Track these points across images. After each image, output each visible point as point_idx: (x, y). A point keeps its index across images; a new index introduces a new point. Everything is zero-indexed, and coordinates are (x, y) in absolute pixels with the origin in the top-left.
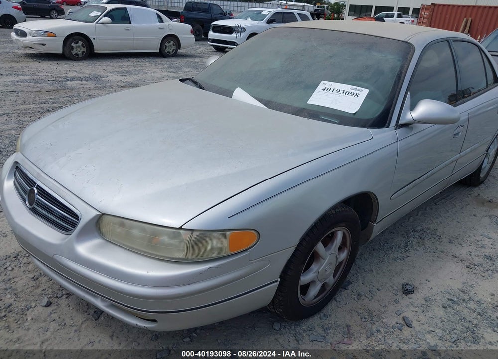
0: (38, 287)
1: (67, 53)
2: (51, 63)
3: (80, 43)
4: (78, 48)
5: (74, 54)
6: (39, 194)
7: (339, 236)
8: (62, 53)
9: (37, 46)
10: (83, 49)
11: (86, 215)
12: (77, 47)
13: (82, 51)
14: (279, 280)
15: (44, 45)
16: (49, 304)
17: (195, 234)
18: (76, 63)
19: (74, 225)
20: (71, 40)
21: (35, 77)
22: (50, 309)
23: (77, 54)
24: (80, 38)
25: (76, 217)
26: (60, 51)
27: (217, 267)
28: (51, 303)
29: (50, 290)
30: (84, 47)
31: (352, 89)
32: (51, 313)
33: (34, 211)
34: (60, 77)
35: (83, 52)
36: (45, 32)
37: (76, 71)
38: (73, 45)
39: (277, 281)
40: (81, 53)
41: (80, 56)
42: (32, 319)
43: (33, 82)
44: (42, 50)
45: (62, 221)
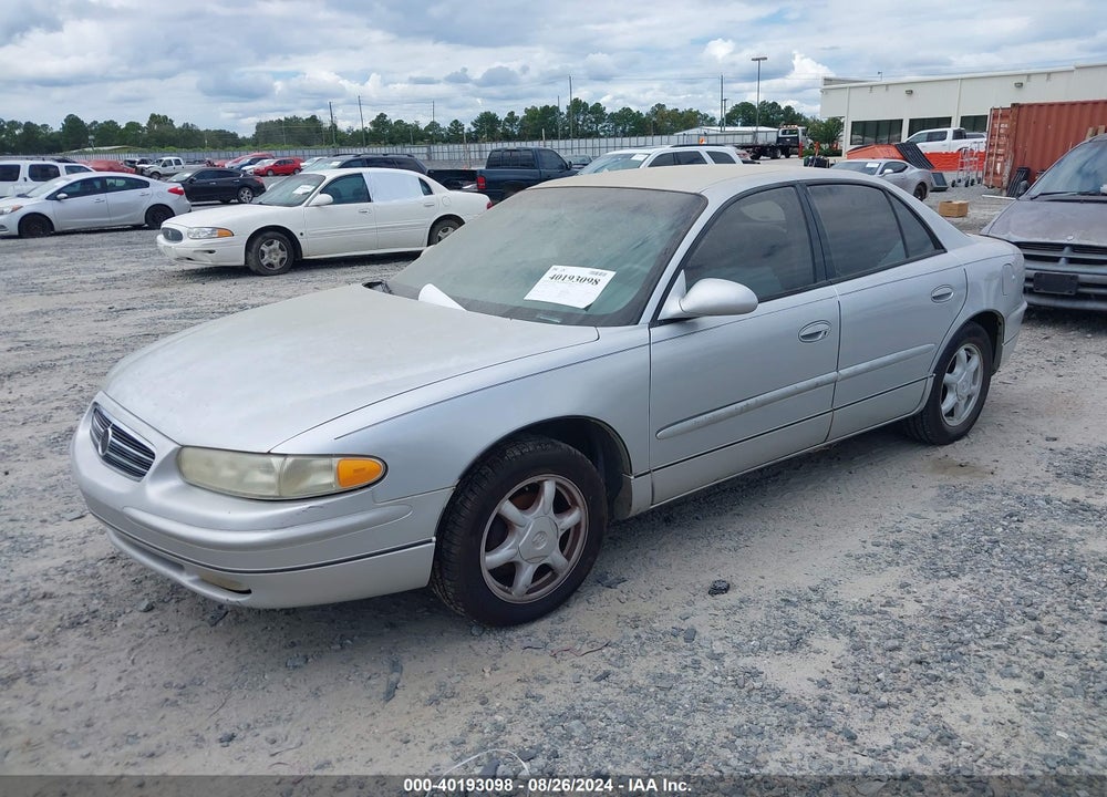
0: (140, 591)
1: (253, 265)
2: (224, 282)
3: (276, 244)
4: (273, 253)
5: (265, 264)
6: (115, 435)
7: (549, 489)
8: (243, 263)
9: (199, 256)
10: (283, 254)
11: (162, 449)
12: (270, 252)
13: (280, 256)
14: (434, 539)
15: (211, 252)
16: (149, 609)
17: (290, 460)
18: (266, 281)
19: (148, 466)
20: (260, 239)
21: (191, 309)
22: (150, 615)
23: (270, 265)
24: (277, 234)
25: (152, 455)
26: (241, 262)
27: (321, 507)
28: (153, 608)
29: (155, 595)
30: (283, 250)
31: (593, 273)
32: (151, 619)
33: (107, 459)
34: (234, 306)
35: (282, 259)
36: (214, 229)
37: (264, 294)
38: (264, 248)
39: (430, 541)
40: (278, 261)
41: (277, 267)
42: (123, 625)
43: (185, 318)
44: (208, 261)
45: (136, 463)
